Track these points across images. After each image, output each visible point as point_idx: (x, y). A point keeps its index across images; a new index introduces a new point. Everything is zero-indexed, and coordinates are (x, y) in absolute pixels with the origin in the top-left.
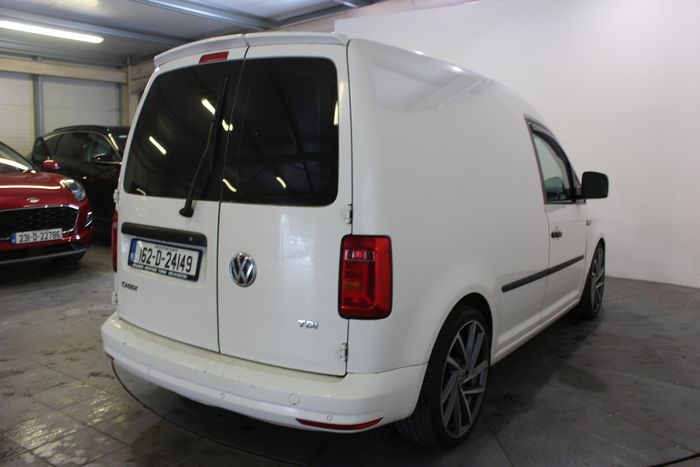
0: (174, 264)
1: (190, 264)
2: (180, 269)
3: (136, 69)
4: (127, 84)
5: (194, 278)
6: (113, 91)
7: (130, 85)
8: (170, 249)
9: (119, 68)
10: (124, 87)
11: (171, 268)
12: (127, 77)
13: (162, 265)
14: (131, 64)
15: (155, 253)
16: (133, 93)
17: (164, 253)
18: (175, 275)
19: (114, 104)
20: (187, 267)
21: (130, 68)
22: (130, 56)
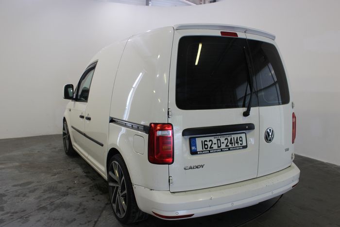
0: (231, 143)
1: (242, 141)
2: (236, 145)
5: (245, 147)
8: (226, 137)
11: (230, 146)
13: (223, 146)
15: (215, 141)
17: (222, 139)
18: (235, 149)
20: (240, 142)
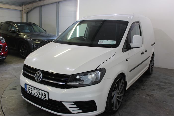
3: (25, 6)
4: (23, 11)
6: (19, 12)
7: (24, 10)
9: (21, 6)
10: (22, 11)
12: (23, 9)
14: (24, 5)
16: (24, 13)
19: (19, 16)
21: (23, 6)
22: (24, 3)
